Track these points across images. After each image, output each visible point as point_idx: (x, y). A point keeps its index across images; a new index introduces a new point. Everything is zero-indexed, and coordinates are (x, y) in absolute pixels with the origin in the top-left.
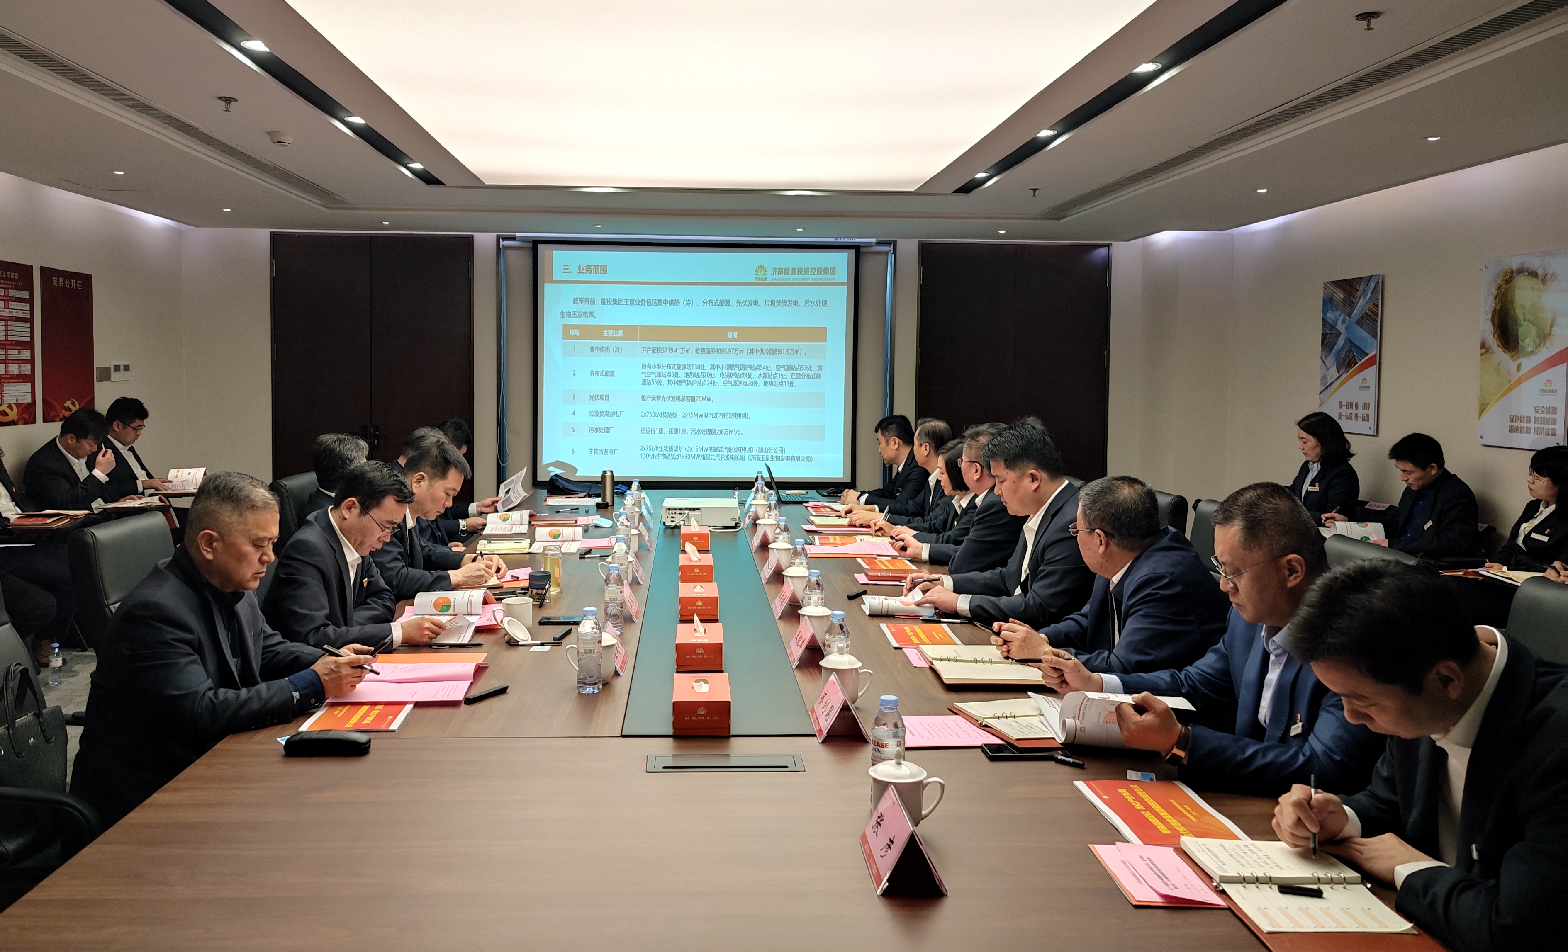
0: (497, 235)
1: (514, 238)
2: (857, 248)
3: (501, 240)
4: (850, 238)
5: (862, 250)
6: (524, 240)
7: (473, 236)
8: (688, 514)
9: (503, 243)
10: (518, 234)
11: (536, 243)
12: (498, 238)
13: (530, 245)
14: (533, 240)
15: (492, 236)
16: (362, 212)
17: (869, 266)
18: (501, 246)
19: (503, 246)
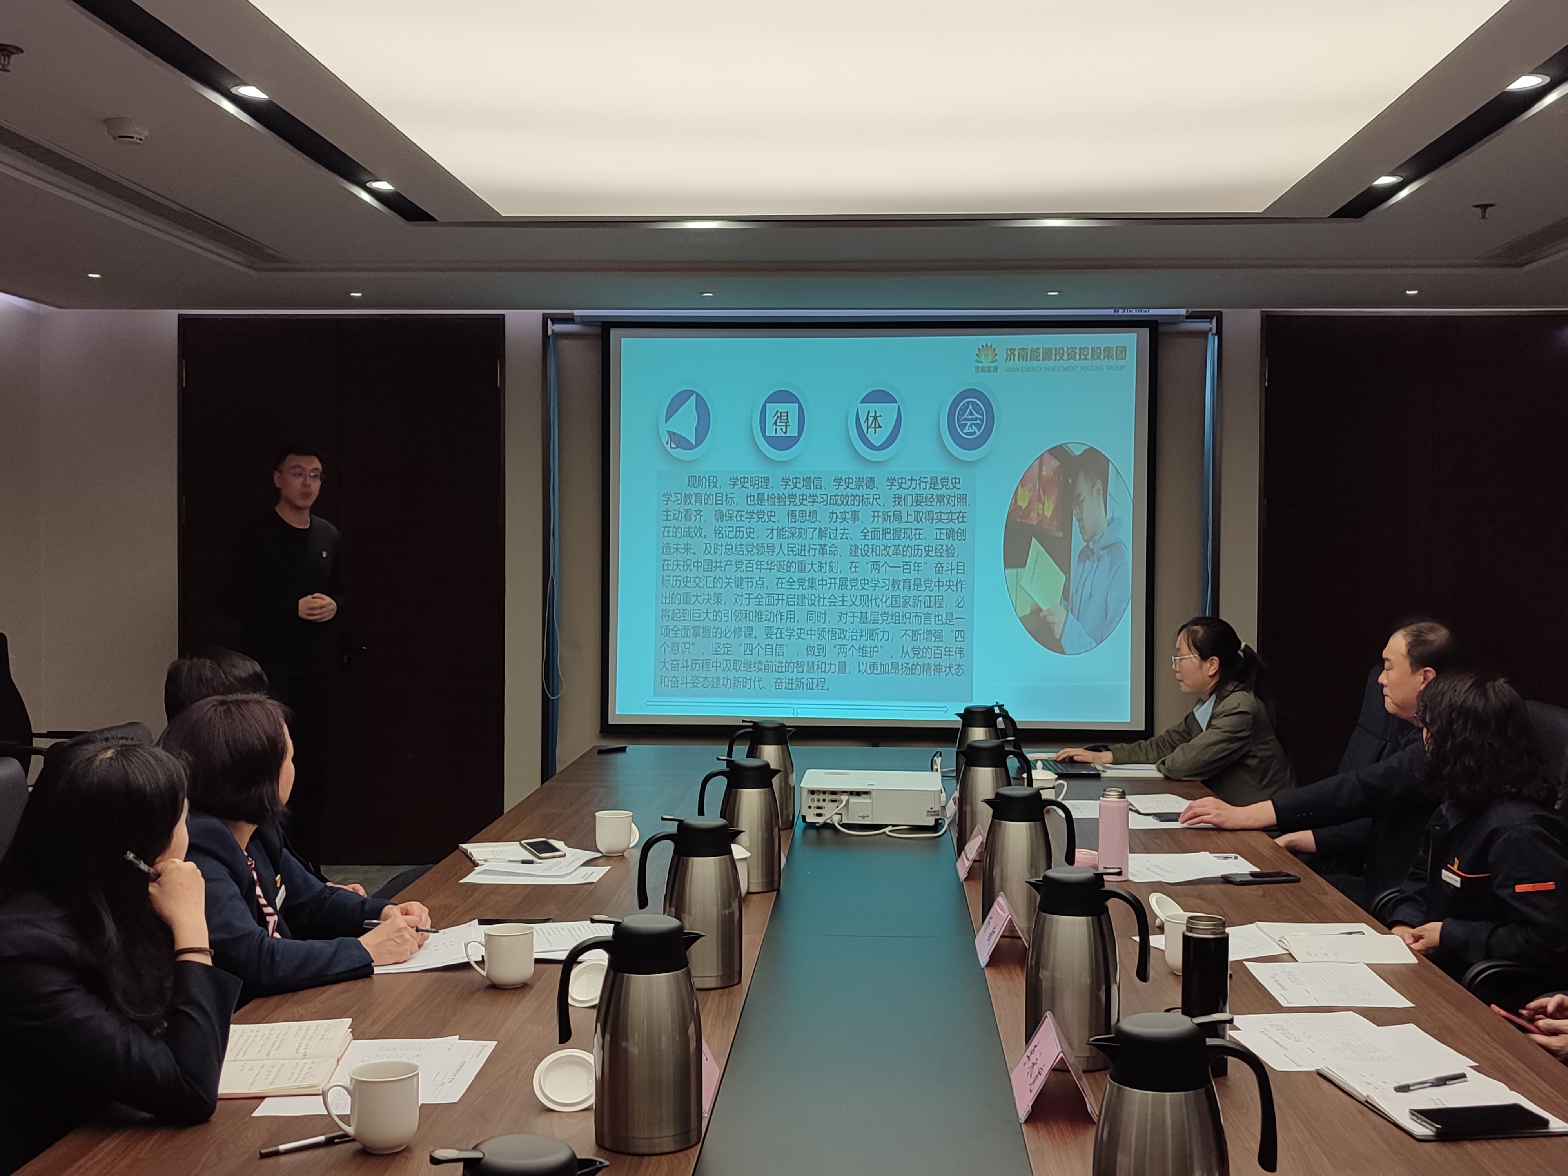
0: (544, 314)
1: (570, 319)
2: (1152, 325)
3: (549, 322)
4: (1142, 308)
5: (1162, 329)
6: (587, 322)
7: (503, 315)
8: (847, 802)
9: (552, 328)
10: (577, 312)
11: (607, 326)
12: (545, 318)
13: (597, 330)
14: (603, 323)
15: (537, 315)
16: (311, 275)
17: (1173, 355)
18: (550, 333)
19: (553, 331)
